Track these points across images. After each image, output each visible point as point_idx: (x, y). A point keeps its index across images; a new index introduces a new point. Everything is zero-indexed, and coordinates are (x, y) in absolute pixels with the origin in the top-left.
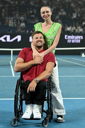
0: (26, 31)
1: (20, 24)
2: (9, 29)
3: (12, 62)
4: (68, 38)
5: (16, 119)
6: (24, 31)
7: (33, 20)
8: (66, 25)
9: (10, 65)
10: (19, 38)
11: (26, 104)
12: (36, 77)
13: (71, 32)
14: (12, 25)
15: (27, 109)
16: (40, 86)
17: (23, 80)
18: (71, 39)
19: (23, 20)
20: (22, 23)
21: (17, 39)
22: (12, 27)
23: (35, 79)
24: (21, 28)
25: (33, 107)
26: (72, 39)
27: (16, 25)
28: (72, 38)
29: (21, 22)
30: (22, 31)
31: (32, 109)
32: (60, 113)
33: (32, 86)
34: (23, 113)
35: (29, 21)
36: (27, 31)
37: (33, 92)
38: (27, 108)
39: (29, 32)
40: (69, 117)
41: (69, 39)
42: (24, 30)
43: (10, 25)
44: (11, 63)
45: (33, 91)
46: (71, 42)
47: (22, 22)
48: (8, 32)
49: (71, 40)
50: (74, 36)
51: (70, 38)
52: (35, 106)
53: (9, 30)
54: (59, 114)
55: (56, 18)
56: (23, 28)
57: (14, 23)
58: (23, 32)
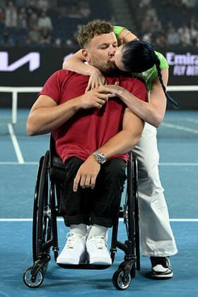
0: (53, 41)
1: (36, 22)
2: (6, 34)
3: (13, 125)
4: (176, 62)
5: (37, 267)
6: (48, 41)
7: (74, 8)
8: (170, 24)
9: (8, 134)
10: (34, 60)
11: (68, 224)
12: (97, 148)
13: (184, 45)
14: (14, 24)
15: (69, 238)
16: (109, 173)
17: (58, 157)
18: (183, 65)
19: (45, 10)
20: (43, 17)
21: (27, 64)
22: (14, 28)
23: (94, 154)
24: (41, 31)
25: (86, 232)
26: (187, 66)
27: (24, 22)
28: (188, 62)
29: (39, 13)
30: (43, 41)
31: (85, 237)
32: (160, 250)
33: (88, 173)
34: (58, 249)
35: (63, 11)
36: (58, 42)
37: (88, 189)
38: (69, 235)
39: (63, 42)
40: (186, 265)
41: (179, 65)
42: (50, 38)
43: (8, 23)
44: (11, 130)
45: (90, 188)
46: (183, 72)
47: (43, 14)
48: (3, 42)
49: (183, 68)
50: (193, 57)
51: (181, 62)
52: (94, 229)
53: (6, 38)
54: (158, 254)
55: (141, 5)
56: (45, 33)
57: (21, 17)
58: (45, 44)
